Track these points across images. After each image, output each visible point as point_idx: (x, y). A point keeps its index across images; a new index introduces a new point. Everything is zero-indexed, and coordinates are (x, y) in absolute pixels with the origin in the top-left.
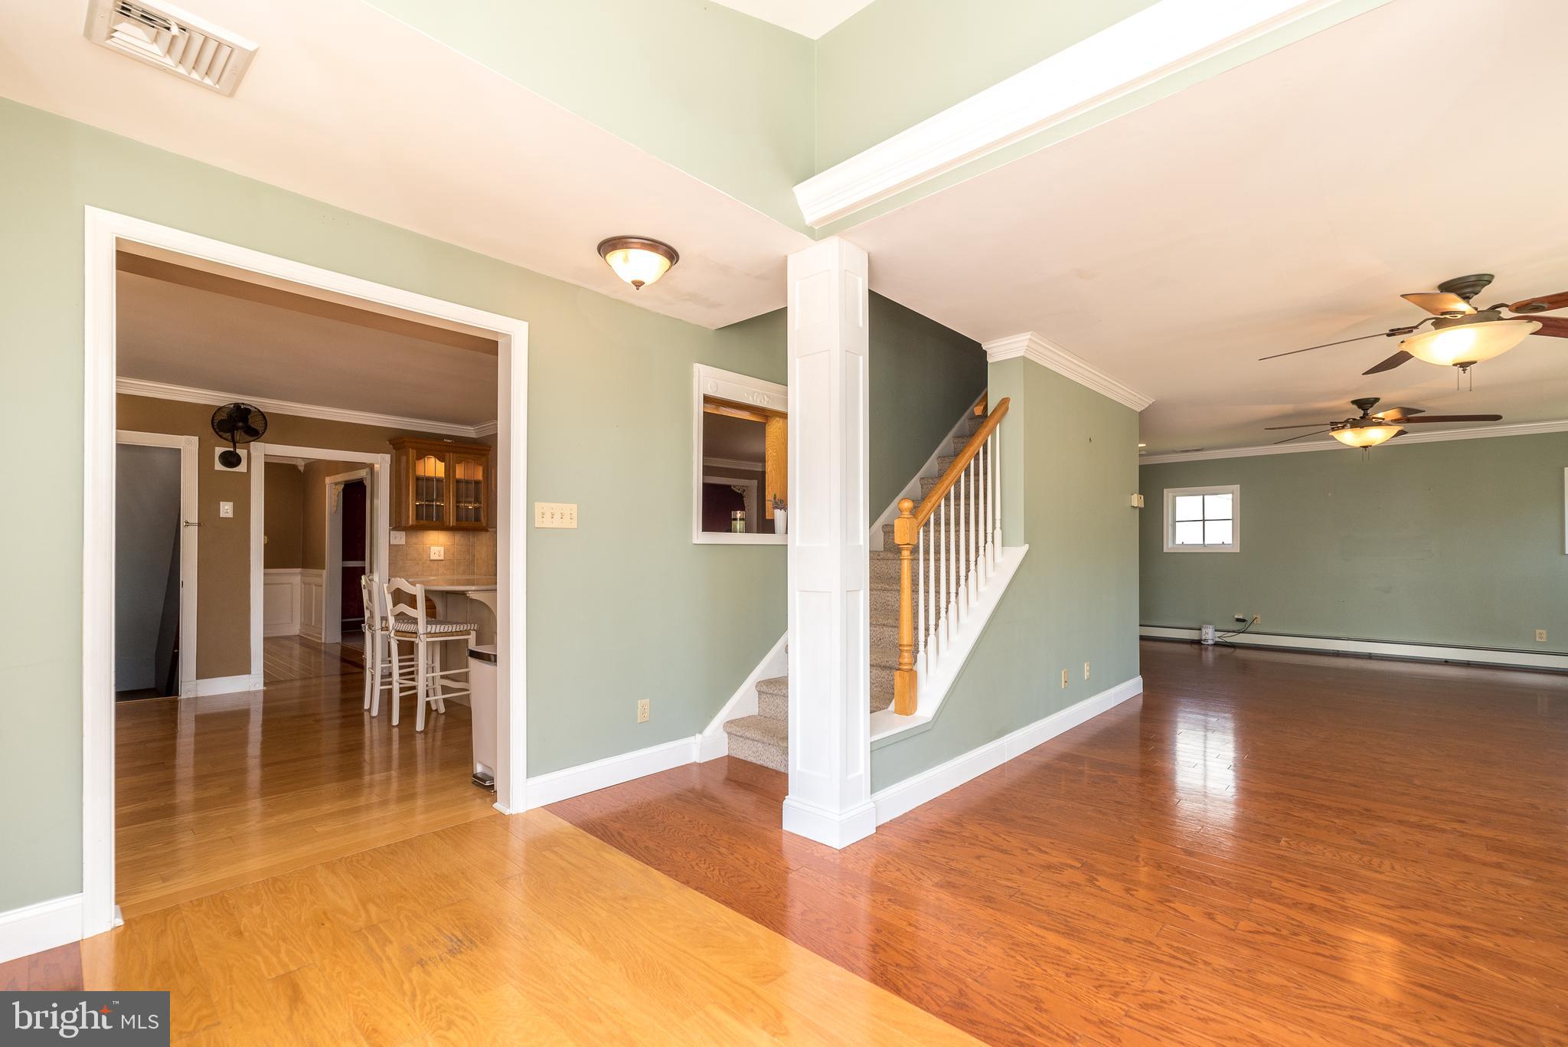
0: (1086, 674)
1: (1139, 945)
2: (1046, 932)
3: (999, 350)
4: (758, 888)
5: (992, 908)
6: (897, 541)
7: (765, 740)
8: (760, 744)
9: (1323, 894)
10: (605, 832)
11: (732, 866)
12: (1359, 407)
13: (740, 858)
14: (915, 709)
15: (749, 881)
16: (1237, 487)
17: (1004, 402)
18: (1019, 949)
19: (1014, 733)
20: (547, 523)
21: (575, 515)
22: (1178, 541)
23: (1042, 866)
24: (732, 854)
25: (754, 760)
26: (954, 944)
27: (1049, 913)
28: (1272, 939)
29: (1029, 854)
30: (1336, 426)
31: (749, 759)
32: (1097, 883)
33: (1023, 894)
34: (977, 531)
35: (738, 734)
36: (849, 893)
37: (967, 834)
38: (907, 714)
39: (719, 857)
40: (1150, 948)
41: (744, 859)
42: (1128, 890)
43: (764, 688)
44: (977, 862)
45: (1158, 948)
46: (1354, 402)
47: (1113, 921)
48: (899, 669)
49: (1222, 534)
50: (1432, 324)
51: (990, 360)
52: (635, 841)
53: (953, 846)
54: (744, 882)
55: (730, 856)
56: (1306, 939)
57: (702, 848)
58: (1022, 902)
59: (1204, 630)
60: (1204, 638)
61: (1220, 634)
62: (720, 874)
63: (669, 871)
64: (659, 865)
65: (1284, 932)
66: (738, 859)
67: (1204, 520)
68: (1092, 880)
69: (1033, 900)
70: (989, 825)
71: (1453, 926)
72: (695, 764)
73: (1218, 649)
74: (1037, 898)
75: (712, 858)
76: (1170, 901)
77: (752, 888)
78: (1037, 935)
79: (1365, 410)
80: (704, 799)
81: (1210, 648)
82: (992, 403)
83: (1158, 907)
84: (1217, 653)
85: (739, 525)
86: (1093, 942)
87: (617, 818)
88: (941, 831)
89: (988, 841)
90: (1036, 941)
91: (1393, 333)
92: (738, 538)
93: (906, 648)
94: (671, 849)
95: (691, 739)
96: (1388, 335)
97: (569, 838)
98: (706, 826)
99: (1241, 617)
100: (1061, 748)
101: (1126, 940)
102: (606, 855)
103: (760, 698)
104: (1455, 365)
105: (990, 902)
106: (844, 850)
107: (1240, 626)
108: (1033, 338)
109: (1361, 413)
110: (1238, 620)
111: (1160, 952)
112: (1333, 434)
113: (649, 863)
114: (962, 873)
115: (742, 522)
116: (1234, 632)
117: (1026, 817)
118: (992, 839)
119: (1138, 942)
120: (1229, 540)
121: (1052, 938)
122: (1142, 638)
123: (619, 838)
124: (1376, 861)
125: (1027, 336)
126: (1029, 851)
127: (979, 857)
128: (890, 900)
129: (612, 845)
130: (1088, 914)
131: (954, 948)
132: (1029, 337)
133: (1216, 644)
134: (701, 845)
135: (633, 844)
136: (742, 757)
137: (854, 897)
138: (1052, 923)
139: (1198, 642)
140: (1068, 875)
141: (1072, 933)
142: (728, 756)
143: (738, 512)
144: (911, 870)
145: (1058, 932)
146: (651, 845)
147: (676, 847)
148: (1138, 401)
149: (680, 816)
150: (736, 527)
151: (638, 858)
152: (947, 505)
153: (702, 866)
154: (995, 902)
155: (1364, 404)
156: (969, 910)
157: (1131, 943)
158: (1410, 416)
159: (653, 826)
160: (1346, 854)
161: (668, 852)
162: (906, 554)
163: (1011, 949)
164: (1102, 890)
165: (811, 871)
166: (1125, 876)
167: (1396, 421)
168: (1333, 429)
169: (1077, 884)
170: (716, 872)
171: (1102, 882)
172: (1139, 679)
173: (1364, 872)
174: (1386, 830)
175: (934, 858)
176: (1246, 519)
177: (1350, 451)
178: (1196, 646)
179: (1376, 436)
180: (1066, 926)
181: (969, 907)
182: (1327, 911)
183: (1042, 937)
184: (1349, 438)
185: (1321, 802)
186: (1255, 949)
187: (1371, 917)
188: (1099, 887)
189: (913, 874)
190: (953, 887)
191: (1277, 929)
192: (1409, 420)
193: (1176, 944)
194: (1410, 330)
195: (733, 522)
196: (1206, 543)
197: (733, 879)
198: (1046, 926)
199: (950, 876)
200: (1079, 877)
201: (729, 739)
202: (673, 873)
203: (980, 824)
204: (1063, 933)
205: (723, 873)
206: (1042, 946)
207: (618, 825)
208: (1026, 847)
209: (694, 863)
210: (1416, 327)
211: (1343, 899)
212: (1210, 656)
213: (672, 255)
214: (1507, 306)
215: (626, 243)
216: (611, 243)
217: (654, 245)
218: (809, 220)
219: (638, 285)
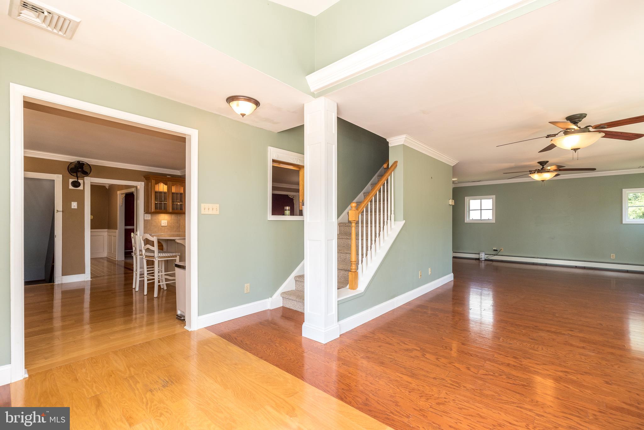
0: (430, 273)
1: (439, 380)
2: (403, 375)
3: (393, 142)
4: (290, 359)
5: (383, 366)
6: (350, 220)
7: (297, 300)
8: (295, 302)
9: (514, 360)
10: (230, 338)
11: (280, 351)
12: (541, 165)
13: (283, 347)
14: (357, 287)
15: (287, 357)
16: (494, 196)
17: (396, 163)
18: (392, 382)
19: (399, 296)
20: (207, 212)
21: (218, 209)
22: (471, 218)
23: (405, 350)
24: (281, 346)
25: (293, 308)
26: (366, 381)
27: (405, 368)
28: (492, 377)
29: (400, 345)
30: (532, 172)
31: (291, 308)
32: (425, 356)
33: (396, 361)
34: (384, 215)
35: (286, 297)
36: (327, 361)
37: (376, 337)
38: (353, 289)
39: (275, 347)
40: (443, 381)
41: (286, 348)
42: (437, 359)
43: (298, 279)
44: (379, 349)
45: (447, 381)
46: (538, 163)
47: (429, 370)
48: (351, 271)
49: (488, 215)
50: (563, 133)
51: (390, 145)
52: (241, 341)
53: (370, 342)
54: (285, 357)
55: (280, 347)
56: (504, 377)
57: (269, 344)
58: (395, 364)
59: (480, 254)
60: (480, 257)
61: (486, 256)
62: (275, 354)
63: (254, 353)
64: (251, 351)
65: (496, 374)
66: (283, 348)
67: (481, 210)
68: (424, 355)
69: (399, 363)
70: (386, 333)
71: (562, 371)
72: (269, 310)
73: (486, 262)
74: (401, 362)
75: (272, 348)
76: (453, 363)
77: (287, 360)
78: (399, 377)
79: (543, 166)
80: (271, 324)
81: (483, 262)
82: (391, 163)
83: (448, 365)
84: (486, 264)
85: (288, 212)
86: (421, 379)
87: (235, 332)
88: (366, 336)
89: (384, 340)
90: (398, 379)
91: (548, 136)
92: (288, 218)
93: (353, 263)
94: (256, 345)
95: (267, 300)
96: (546, 137)
97: (215, 340)
98: (271, 335)
99: (495, 249)
100: (419, 303)
101: (435, 378)
102: (229, 347)
103: (296, 283)
104: (572, 149)
105: (383, 364)
106: (326, 344)
107: (495, 253)
108: (407, 137)
109: (541, 167)
110: (494, 250)
111: (447, 383)
112: (530, 175)
113: (246, 350)
114: (373, 353)
115: (289, 211)
116: (493, 255)
117: (400, 330)
118: (386, 339)
119: (439, 379)
120: (491, 218)
121: (405, 378)
122: (454, 257)
123: (235, 340)
124: (536, 346)
125: (404, 136)
126: (400, 344)
127: (380, 347)
128: (342, 364)
129: (232, 343)
130: (420, 368)
132: (405, 136)
133: (486, 260)
134: (268, 343)
135: (241, 343)
136: (288, 307)
137: (328, 363)
138: (406, 372)
139: (478, 259)
140: (415, 353)
141: (413, 376)
142: (283, 306)
143: (287, 207)
144: (352, 352)
145: (408, 375)
146: (248, 343)
147: (258, 343)
148: (452, 162)
149: (261, 331)
150: (286, 213)
151: (242, 348)
152: (371, 205)
153: (268, 351)
154: (384, 364)
155: (543, 163)
156: (373, 367)
157: (436, 379)
158: (560, 169)
159: (249, 335)
160: (525, 344)
161: (254, 346)
162: (353, 224)
163: (388, 382)
164: (427, 359)
165: (312, 353)
166: (437, 353)
167: (555, 170)
168: (530, 173)
169: (418, 357)
170: (274, 353)
171: (428, 356)
172: (452, 275)
173: (531, 351)
174: (542, 334)
175: (361, 347)
176: (498, 209)
177: (536, 182)
178: (477, 261)
179: (547, 176)
180: (411, 373)
181: (374, 366)
182: (514, 366)
183: (401, 377)
184: (536, 177)
185: (518, 323)
186: (484, 381)
187: (531, 368)
188: (426, 358)
189: (353, 353)
190: (368, 358)
191: (494, 373)
192: (560, 170)
193: (453, 380)
194: (555, 135)
195: (285, 211)
196: (482, 219)
197: (280, 356)
198: (404, 373)
199: (368, 354)
200: (419, 354)
201: (283, 300)
202: (256, 354)
203: (382, 333)
204: (410, 376)
205: (276, 354)
206: (401, 381)
207: (235, 335)
208: (398, 342)
209: (265, 350)
210: (557, 134)
211: (521, 361)
212: (483, 265)
213: (257, 103)
214: (591, 126)
215: (238, 98)
216: (231, 98)
217: (249, 99)
218: (312, 90)
219: (243, 115)
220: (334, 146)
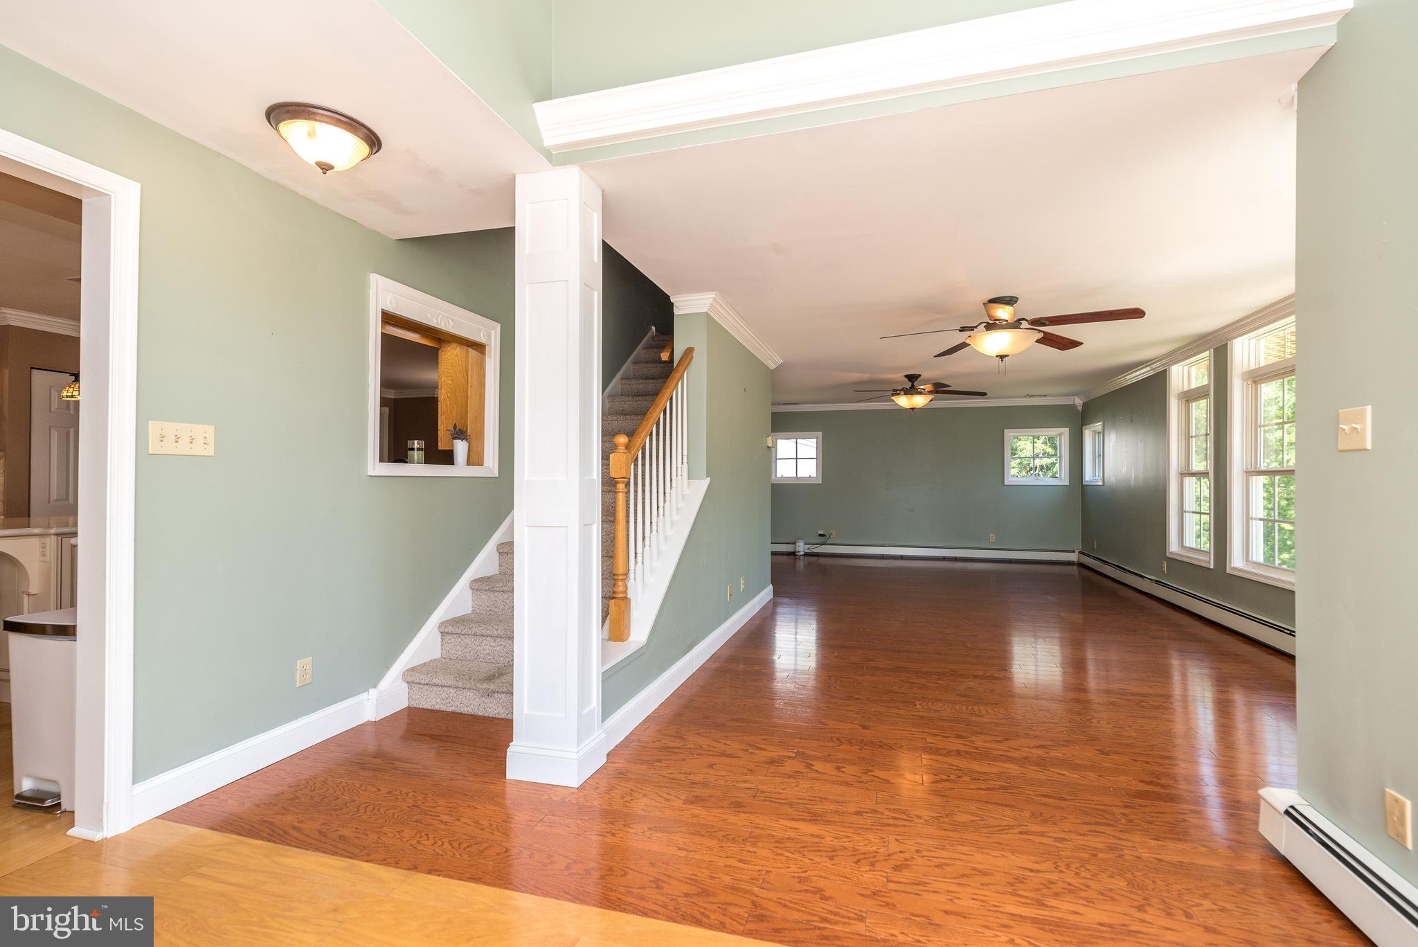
0: (742, 587)
1: (869, 815)
2: (794, 822)
3: (685, 304)
4: (505, 852)
5: (744, 812)
6: (613, 475)
7: (460, 684)
8: (451, 690)
9: (959, 741)
10: (273, 831)
11: (465, 834)
12: (910, 380)
13: (469, 821)
14: (629, 635)
15: (490, 846)
16: (820, 434)
17: (689, 352)
18: (783, 846)
19: (700, 644)
20: (169, 448)
21: (211, 439)
22: (779, 475)
23: (767, 763)
24: (459, 820)
25: (443, 708)
26: (727, 857)
27: (791, 805)
28: (948, 785)
29: (751, 753)
30: (896, 393)
31: (437, 707)
32: (814, 768)
33: (763, 792)
34: (658, 465)
35: (422, 682)
36: (607, 832)
37: (692, 746)
38: (622, 640)
39: (442, 826)
40: (877, 816)
41: (476, 823)
42: (838, 768)
43: (450, 629)
44: (712, 772)
45: (882, 814)
46: (906, 376)
47: (840, 799)
48: (613, 598)
49: (809, 470)
50: (985, 327)
51: (676, 312)
52: (320, 833)
53: (684, 760)
54: (486, 848)
55: (457, 823)
56: (967, 779)
57: (417, 821)
58: (766, 801)
59: (797, 544)
60: (797, 550)
61: (808, 546)
62: (453, 847)
63: (385, 860)
64: (368, 855)
65: (953, 777)
66: (469, 825)
67: (797, 459)
68: (809, 766)
69: (773, 795)
70: (706, 733)
71: (1037, 747)
72: (369, 723)
73: (806, 558)
74: (775, 793)
75: (435, 831)
76: (870, 771)
77: (498, 854)
78: (791, 828)
79: (913, 382)
81: (802, 558)
82: (679, 348)
83: (865, 778)
84: (806, 562)
85: (417, 455)
86: (835, 822)
87: (284, 808)
88: (667, 747)
89: (712, 749)
90: (792, 834)
91: (963, 329)
92: (416, 469)
93: (620, 577)
94: (377, 832)
95: (364, 696)
96: (960, 331)
97: (219, 850)
98: (413, 793)
99: (822, 533)
101: (858, 813)
102: (287, 861)
103: (443, 640)
104: (997, 356)
105: (740, 807)
106: (582, 787)
107: (821, 540)
108: (717, 298)
109: (909, 385)
110: (821, 535)
111: (885, 817)
112: (893, 398)
113: (352, 856)
114: (704, 785)
115: (421, 452)
116: (818, 544)
117: (733, 720)
118: (715, 746)
119: (867, 812)
120: (814, 475)
121: (805, 828)
122: (773, 553)
123: (295, 834)
124: (976, 708)
125: (712, 295)
126: (750, 751)
127: (711, 766)
128: (650, 829)
129: (289, 845)
130: (821, 798)
131: (730, 862)
132: (714, 296)
133: (806, 555)
134: (415, 818)
135: (324, 839)
136: (427, 706)
137: (613, 835)
138: (797, 813)
139: (793, 554)
140: (791, 766)
141: (816, 818)
142: (409, 708)
143: (416, 442)
144: (657, 793)
145: (805, 820)
146: (346, 832)
147: (381, 828)
148: (772, 360)
149: (374, 789)
150: (413, 457)
151: (334, 853)
153: (425, 842)
154: (744, 807)
155: (912, 378)
156: (726, 820)
157: (861, 815)
158: (939, 389)
159: (341, 809)
160: (957, 707)
161: (374, 837)
162: (621, 487)
163: (776, 847)
164: (821, 773)
165: (557, 818)
166: (831, 757)
167: (930, 392)
168: (893, 395)
169: (800, 772)
170: (447, 846)
171: (818, 766)
172: (770, 587)
173: (974, 718)
174: (970, 683)
175: (672, 776)
176: (827, 458)
177: (902, 410)
178: (792, 557)
179: (919, 401)
180: (809, 813)
181: (725, 817)
182: (968, 753)
183: (796, 829)
184: (903, 401)
185: (925, 670)
186: (942, 796)
187: (994, 752)
188: (817, 771)
189: (660, 796)
190: (702, 800)
191: (948, 776)
192: (937, 392)
193: (892, 807)
194: (972, 329)
195: (410, 453)
196: (798, 476)
197: (472, 849)
198: (794, 817)
199: (694, 790)
200: (799, 766)
201: (410, 688)
202: (391, 859)
203: (698, 734)
204: (810, 821)
205: (456, 845)
206: (800, 837)
207: (289, 818)
208: (745, 748)
209: (414, 842)
210: (976, 327)
211: (972, 742)
212: (801, 564)
213: (374, 142)
214: (1027, 320)
215: (314, 113)
216: (286, 109)
217: (353, 124)
218: (548, 143)
219: (325, 168)
220: (596, 293)
